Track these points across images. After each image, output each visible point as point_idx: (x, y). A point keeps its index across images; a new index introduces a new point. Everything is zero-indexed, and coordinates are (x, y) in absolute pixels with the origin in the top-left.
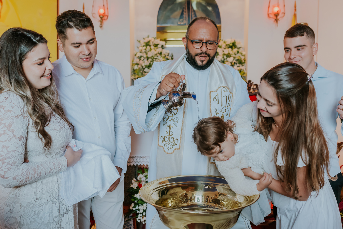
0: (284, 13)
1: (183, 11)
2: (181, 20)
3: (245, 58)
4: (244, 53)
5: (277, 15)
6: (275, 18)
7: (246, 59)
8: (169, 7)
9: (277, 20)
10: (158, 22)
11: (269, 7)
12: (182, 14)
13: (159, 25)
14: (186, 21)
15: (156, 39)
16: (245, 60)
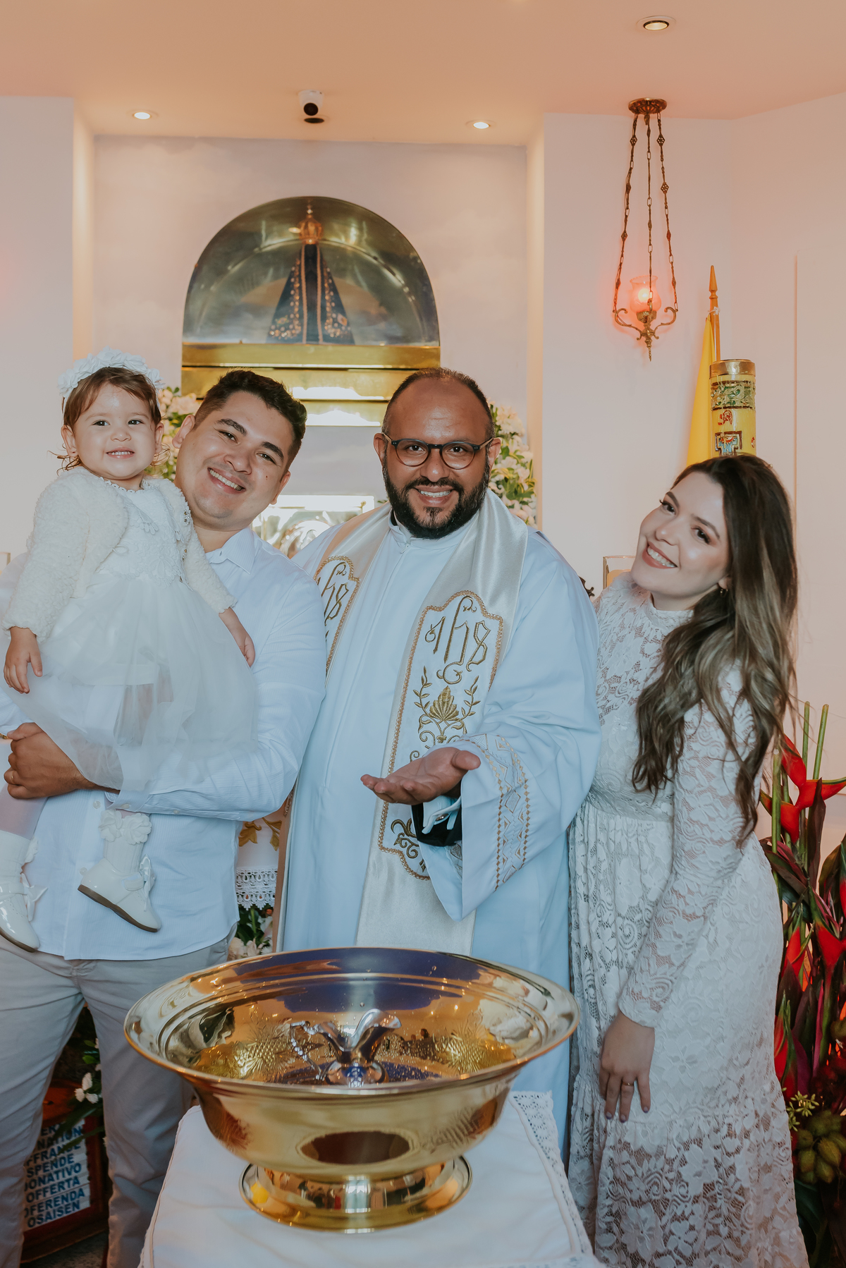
0: (675, 311)
1: (289, 286)
2: (282, 321)
3: (531, 476)
4: (528, 456)
5: (646, 316)
6: (641, 326)
7: (535, 479)
8: (234, 269)
9: (647, 336)
10: (188, 326)
11: (618, 284)
12: (286, 296)
13: (193, 340)
14: (301, 325)
15: (179, 393)
16: (532, 484)
